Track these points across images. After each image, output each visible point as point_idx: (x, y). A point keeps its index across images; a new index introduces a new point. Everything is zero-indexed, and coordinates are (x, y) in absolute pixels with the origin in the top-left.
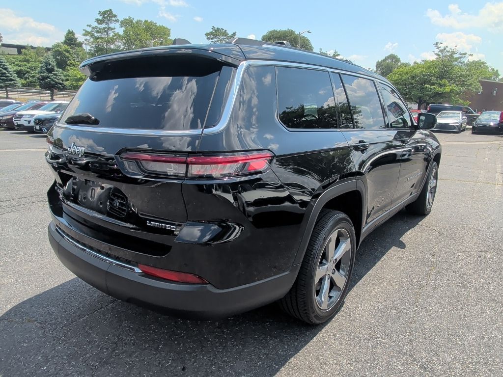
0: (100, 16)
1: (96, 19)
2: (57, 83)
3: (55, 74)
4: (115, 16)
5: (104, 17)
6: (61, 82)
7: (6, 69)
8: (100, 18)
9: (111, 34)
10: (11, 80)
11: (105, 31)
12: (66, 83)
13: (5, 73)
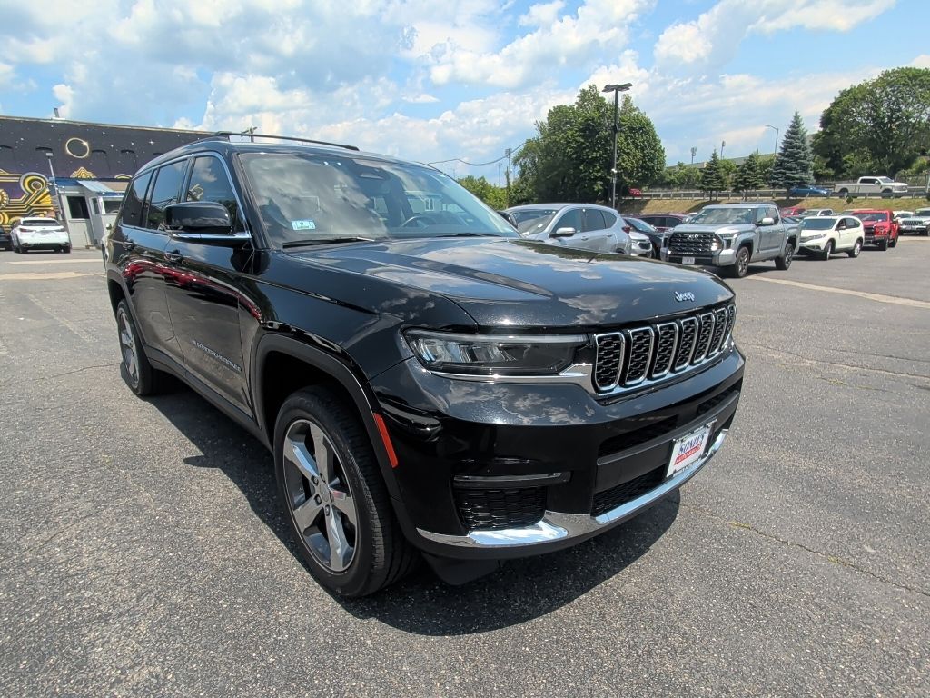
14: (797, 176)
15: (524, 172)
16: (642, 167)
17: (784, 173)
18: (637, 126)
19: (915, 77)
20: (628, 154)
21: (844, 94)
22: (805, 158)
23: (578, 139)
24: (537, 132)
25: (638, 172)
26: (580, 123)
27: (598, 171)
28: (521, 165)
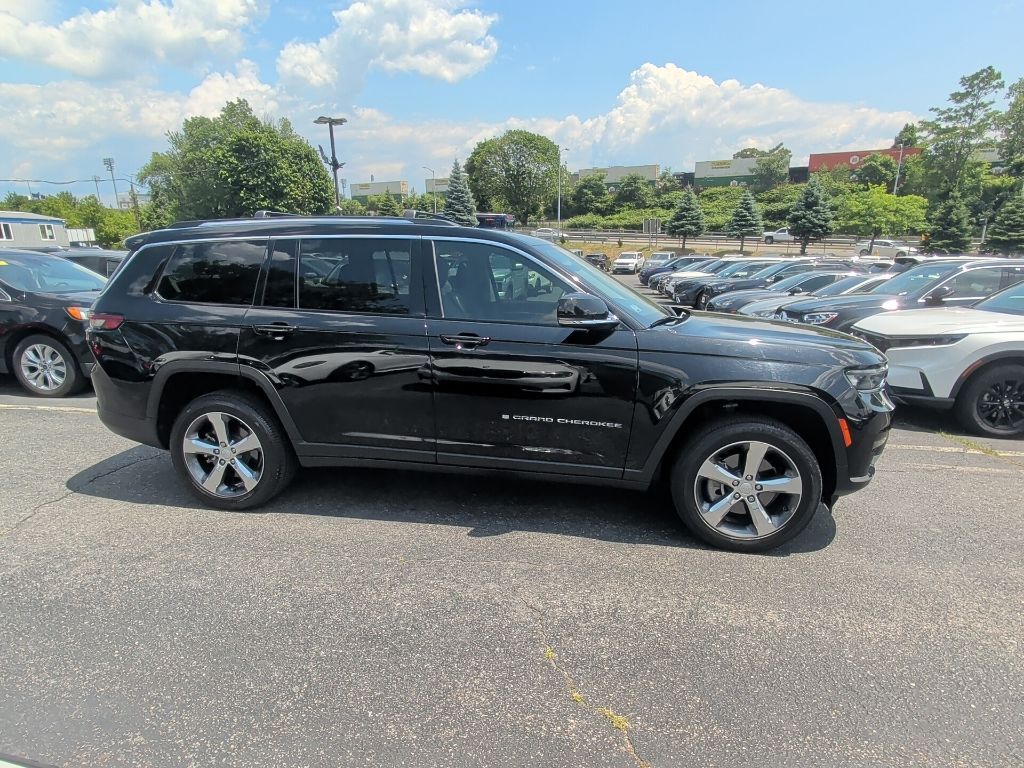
0: (964, 85)
1: (952, 95)
2: (815, 226)
3: (817, 212)
4: (999, 76)
5: (971, 86)
6: (823, 223)
7: (748, 209)
8: (962, 90)
9: (980, 114)
10: (751, 225)
11: (967, 114)
12: (832, 224)
13: (745, 216)
14: (465, 218)
15: (157, 193)
16: (314, 199)
17: (454, 215)
18: (303, 153)
19: (530, 141)
20: (295, 182)
21: (482, 146)
22: (468, 202)
23: (232, 160)
24: (170, 146)
25: (310, 203)
26: (232, 142)
27: (263, 200)
28: (150, 183)
